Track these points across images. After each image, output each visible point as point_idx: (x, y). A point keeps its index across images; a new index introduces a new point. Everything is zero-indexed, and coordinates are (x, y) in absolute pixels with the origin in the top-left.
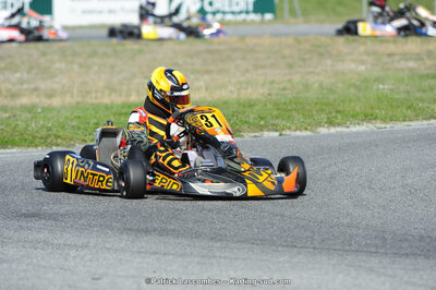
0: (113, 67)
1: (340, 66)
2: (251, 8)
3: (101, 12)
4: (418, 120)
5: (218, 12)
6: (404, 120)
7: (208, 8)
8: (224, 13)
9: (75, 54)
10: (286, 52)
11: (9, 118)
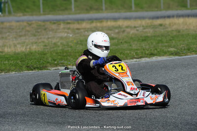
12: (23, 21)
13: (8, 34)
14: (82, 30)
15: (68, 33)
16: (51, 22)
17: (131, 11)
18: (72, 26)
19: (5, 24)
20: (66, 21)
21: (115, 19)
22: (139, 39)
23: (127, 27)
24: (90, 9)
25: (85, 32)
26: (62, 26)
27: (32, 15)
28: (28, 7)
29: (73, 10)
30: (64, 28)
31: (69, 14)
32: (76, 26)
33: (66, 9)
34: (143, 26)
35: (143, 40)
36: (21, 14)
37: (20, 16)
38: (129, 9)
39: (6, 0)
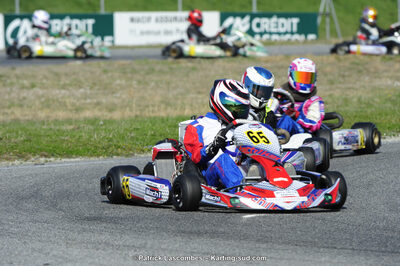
0: (168, 83)
1: (377, 83)
2: (295, 29)
3: (158, 33)
5: (265, 32)
7: (256, 29)
8: (271, 33)
9: (134, 71)
10: (328, 69)
11: (73, 130)
39: (328, 10)
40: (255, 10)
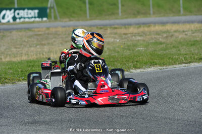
4: (176, 64)
6: (170, 65)
12: (69, 26)
13: (54, 39)
14: (129, 35)
15: (115, 38)
16: (97, 28)
17: (179, 16)
18: (119, 31)
19: (51, 29)
20: (113, 26)
21: (163, 23)
22: (188, 44)
23: (175, 31)
24: (138, 13)
25: (132, 36)
26: (109, 31)
27: (78, 20)
28: (74, 12)
29: (120, 14)
30: (111, 33)
31: (117, 19)
32: (123, 31)
33: (113, 14)
34: (192, 30)
35: (192, 45)
36: (67, 20)
37: (66, 22)
38: (178, 13)
39: (52, 6)
40: (16, 6)
